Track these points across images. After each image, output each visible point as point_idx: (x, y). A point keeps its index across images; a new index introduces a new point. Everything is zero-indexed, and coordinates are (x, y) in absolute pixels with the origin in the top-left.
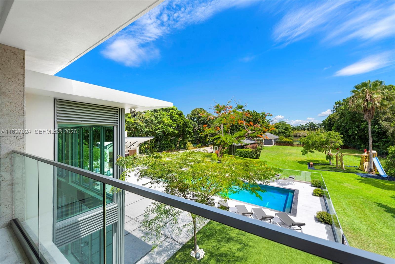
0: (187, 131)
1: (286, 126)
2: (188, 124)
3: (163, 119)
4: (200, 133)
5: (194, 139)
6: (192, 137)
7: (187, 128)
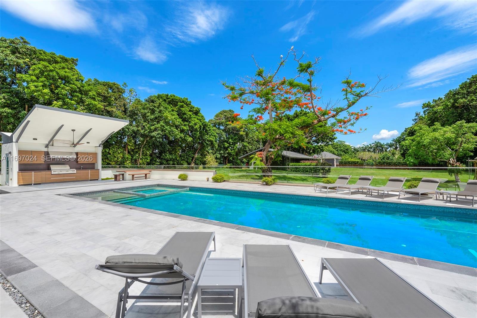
0: (208, 141)
1: (345, 147)
2: (210, 130)
3: (164, 113)
4: (228, 147)
5: (219, 156)
6: (215, 153)
7: (206, 136)
